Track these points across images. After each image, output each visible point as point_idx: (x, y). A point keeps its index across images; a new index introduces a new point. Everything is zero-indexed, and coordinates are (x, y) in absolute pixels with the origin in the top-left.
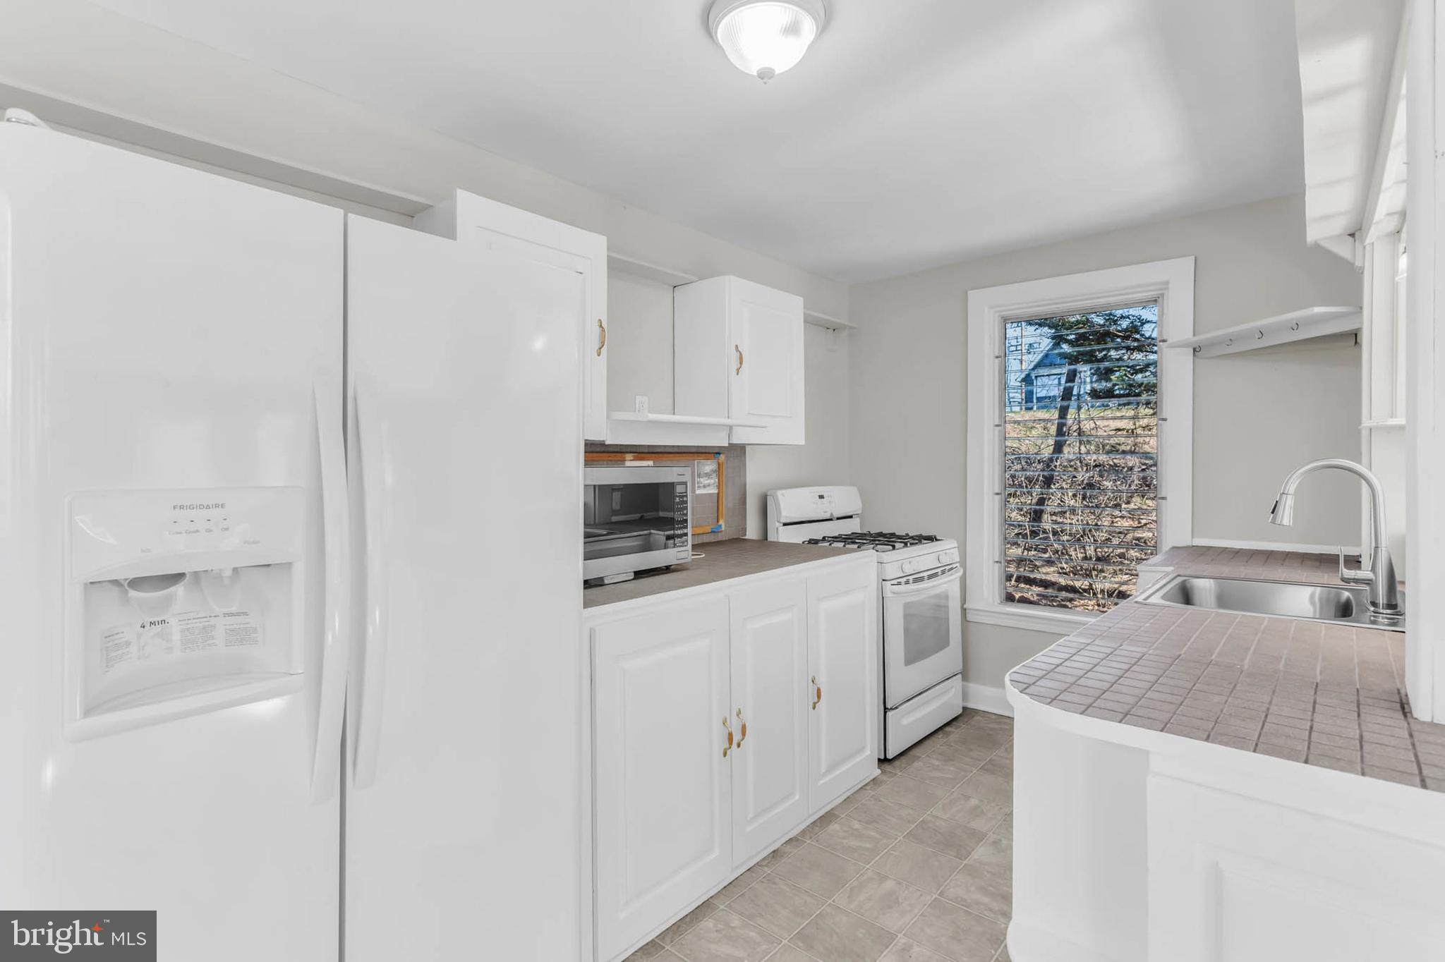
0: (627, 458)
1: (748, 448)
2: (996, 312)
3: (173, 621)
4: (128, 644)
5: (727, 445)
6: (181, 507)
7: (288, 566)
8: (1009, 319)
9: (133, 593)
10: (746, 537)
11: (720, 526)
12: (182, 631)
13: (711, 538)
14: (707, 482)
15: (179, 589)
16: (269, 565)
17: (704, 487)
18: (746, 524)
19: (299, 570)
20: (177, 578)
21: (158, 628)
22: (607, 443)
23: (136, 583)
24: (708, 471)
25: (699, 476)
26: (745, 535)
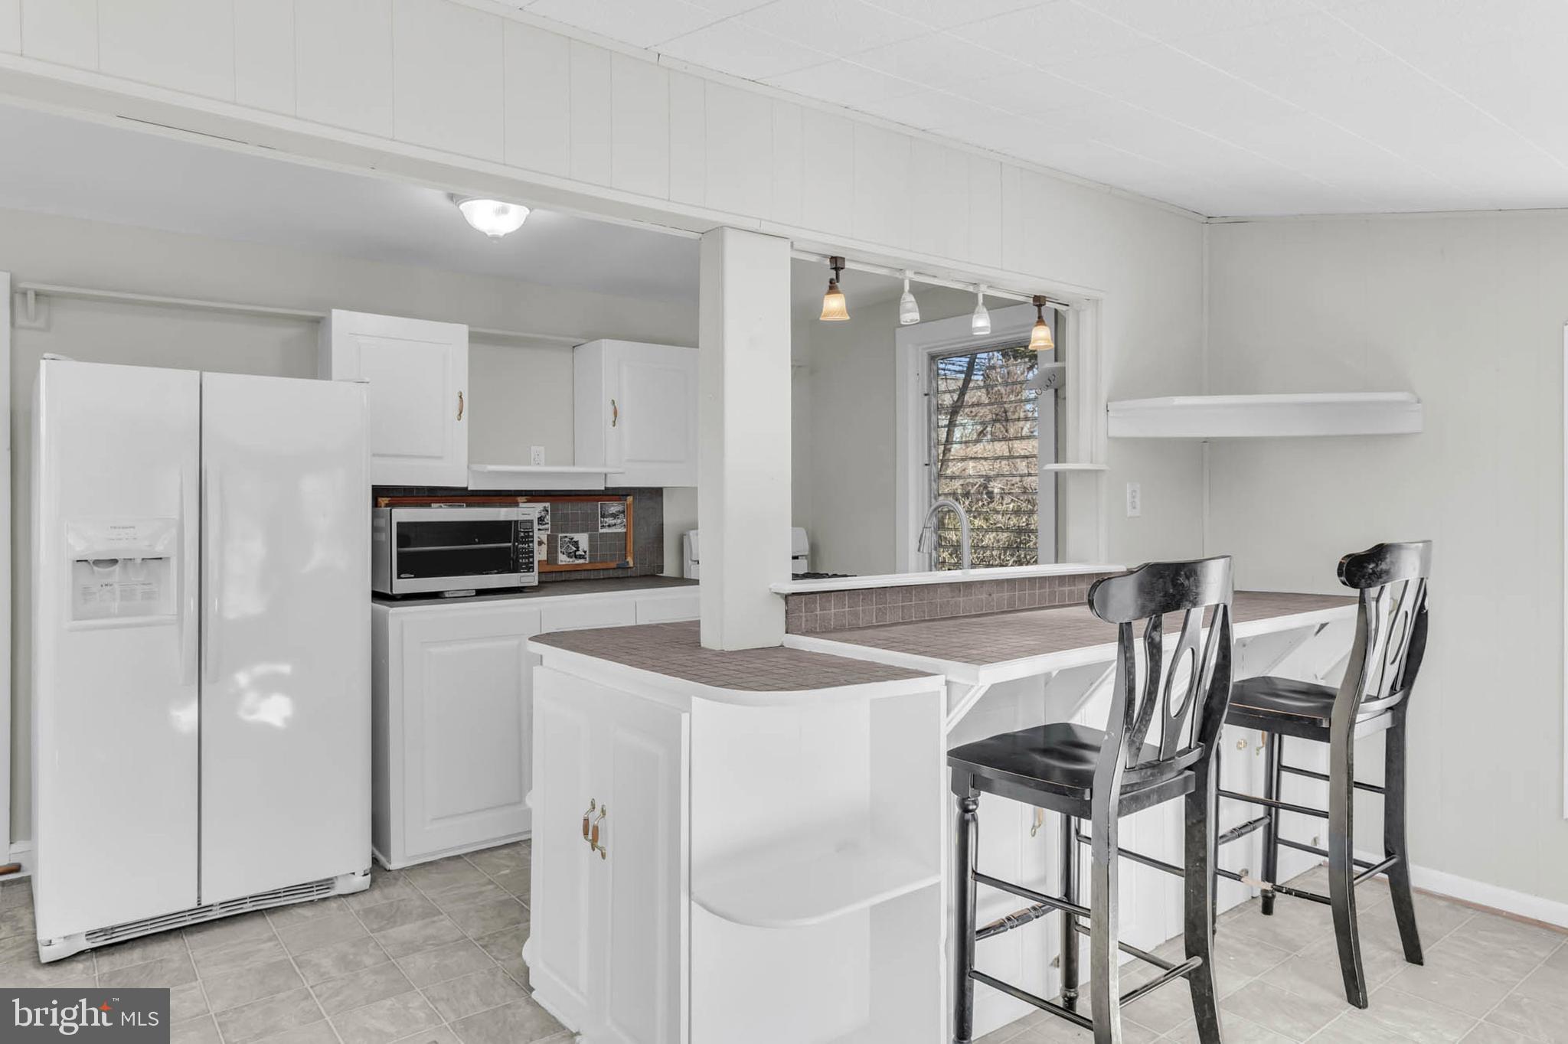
0: (519, 501)
1: (664, 490)
2: (924, 349)
3: (116, 586)
4: (95, 593)
5: (603, 489)
6: (115, 528)
7: (168, 558)
8: (939, 356)
9: (95, 568)
10: (664, 575)
11: (628, 562)
12: (121, 591)
13: (620, 573)
14: (613, 522)
15: (117, 568)
16: (161, 559)
17: (609, 526)
18: (663, 562)
19: (174, 562)
20: (114, 561)
21: (108, 588)
22: (469, 489)
23: (97, 562)
24: (614, 512)
25: (603, 516)
26: (662, 572)
